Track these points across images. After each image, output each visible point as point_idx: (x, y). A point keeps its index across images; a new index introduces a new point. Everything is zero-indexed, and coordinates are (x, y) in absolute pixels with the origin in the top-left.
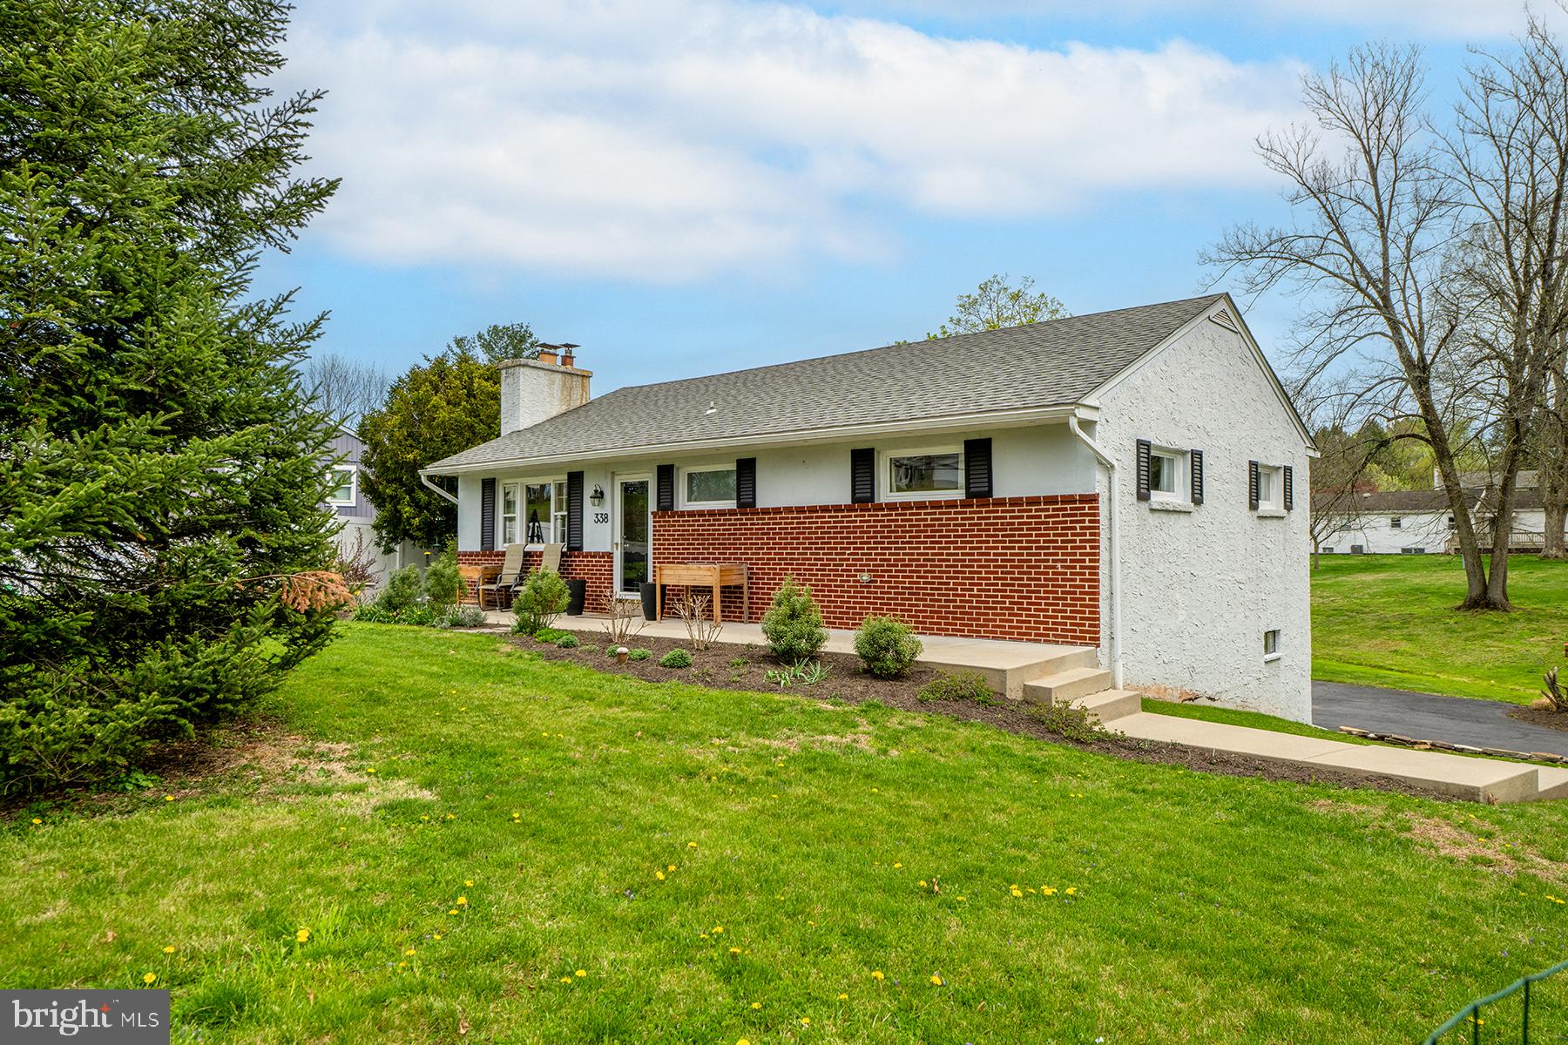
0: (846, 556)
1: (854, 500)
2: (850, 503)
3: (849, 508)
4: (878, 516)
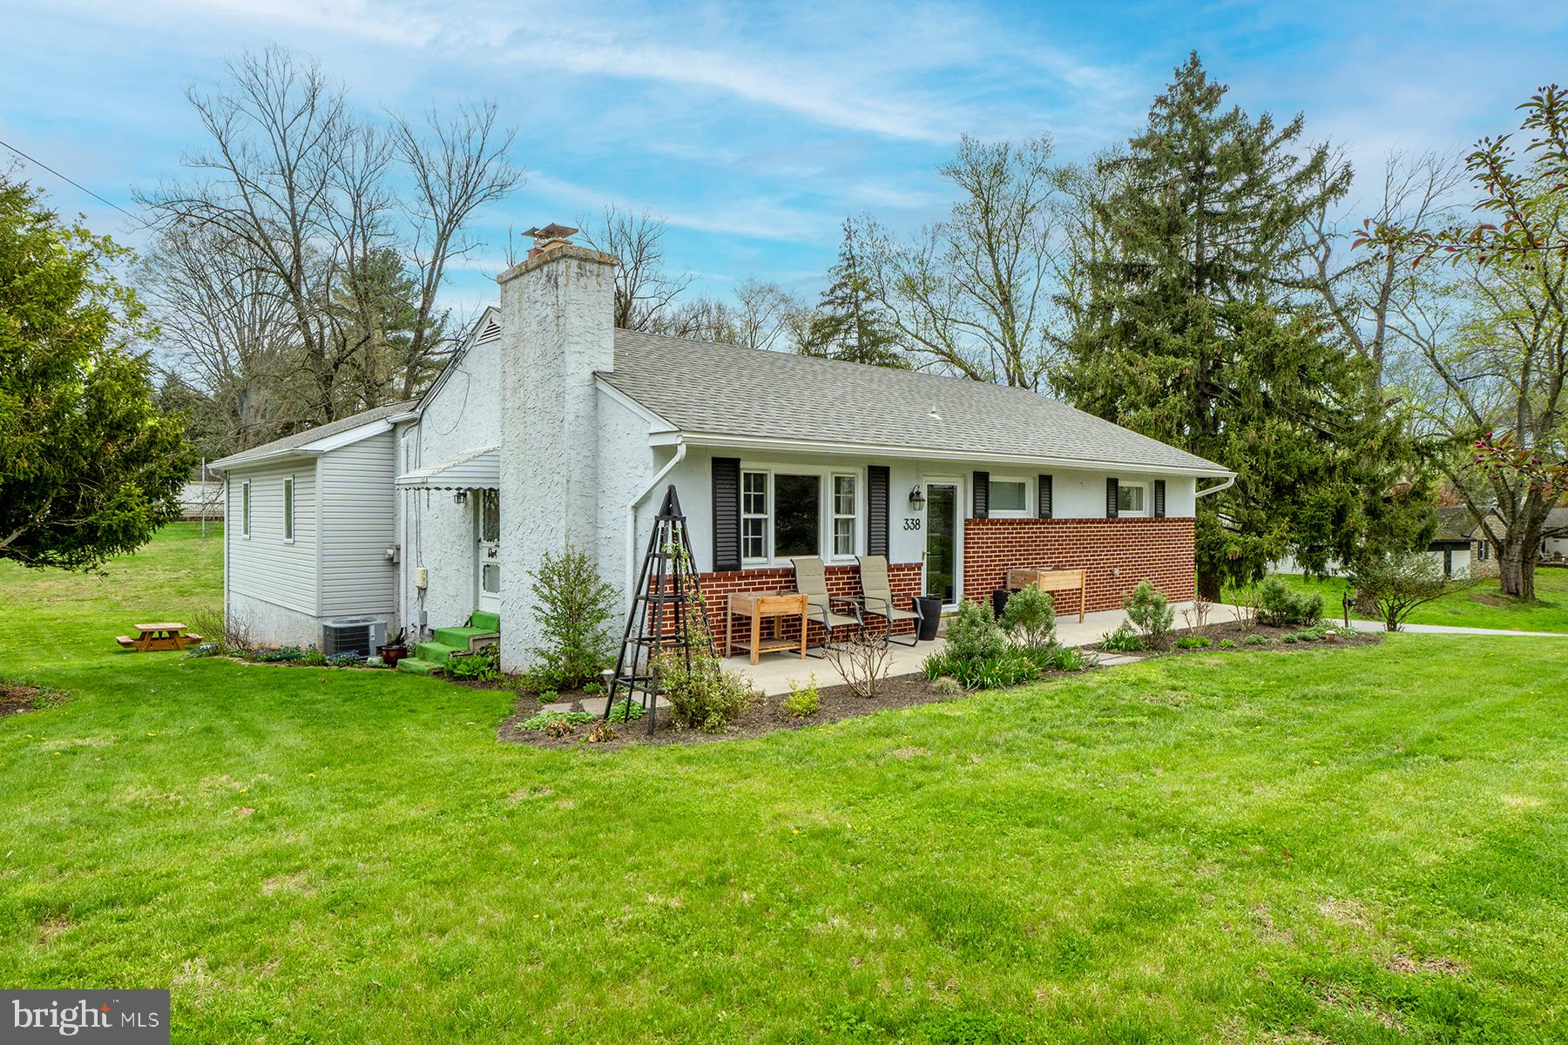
0: (1102, 557)
2: (1106, 517)
3: (1105, 521)
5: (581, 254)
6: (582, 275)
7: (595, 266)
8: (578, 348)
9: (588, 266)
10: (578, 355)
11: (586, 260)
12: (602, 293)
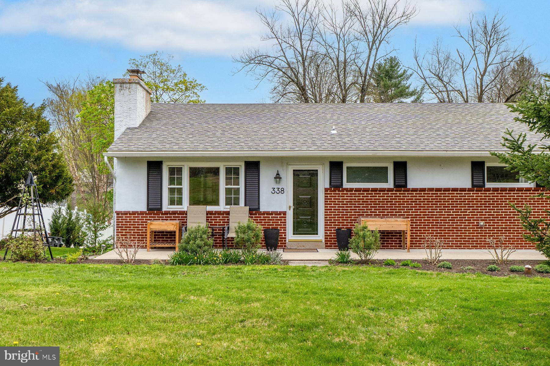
0: (468, 213)
1: (473, 186)
2: (471, 187)
3: (469, 190)
4: (487, 194)
5: (120, 81)
6: (122, 90)
7: (128, 85)
8: (120, 119)
9: (125, 85)
10: (120, 122)
11: (123, 83)
12: (131, 96)
